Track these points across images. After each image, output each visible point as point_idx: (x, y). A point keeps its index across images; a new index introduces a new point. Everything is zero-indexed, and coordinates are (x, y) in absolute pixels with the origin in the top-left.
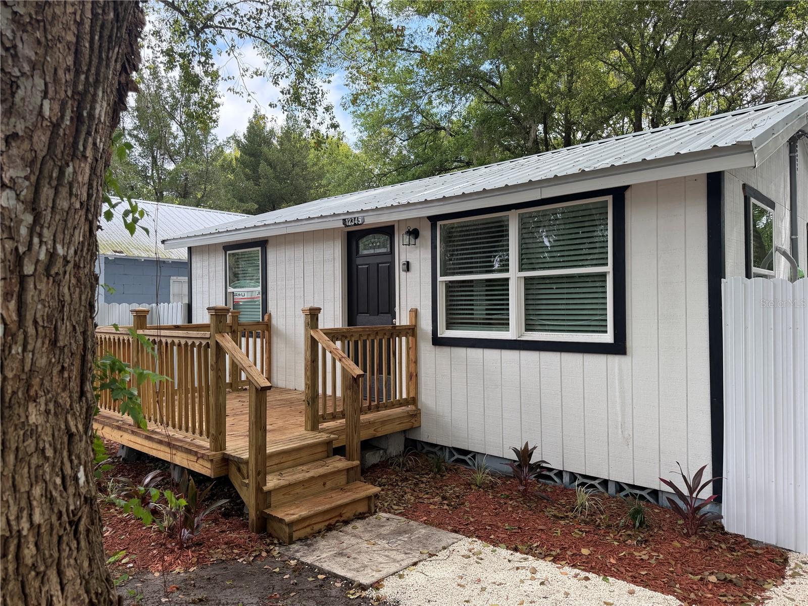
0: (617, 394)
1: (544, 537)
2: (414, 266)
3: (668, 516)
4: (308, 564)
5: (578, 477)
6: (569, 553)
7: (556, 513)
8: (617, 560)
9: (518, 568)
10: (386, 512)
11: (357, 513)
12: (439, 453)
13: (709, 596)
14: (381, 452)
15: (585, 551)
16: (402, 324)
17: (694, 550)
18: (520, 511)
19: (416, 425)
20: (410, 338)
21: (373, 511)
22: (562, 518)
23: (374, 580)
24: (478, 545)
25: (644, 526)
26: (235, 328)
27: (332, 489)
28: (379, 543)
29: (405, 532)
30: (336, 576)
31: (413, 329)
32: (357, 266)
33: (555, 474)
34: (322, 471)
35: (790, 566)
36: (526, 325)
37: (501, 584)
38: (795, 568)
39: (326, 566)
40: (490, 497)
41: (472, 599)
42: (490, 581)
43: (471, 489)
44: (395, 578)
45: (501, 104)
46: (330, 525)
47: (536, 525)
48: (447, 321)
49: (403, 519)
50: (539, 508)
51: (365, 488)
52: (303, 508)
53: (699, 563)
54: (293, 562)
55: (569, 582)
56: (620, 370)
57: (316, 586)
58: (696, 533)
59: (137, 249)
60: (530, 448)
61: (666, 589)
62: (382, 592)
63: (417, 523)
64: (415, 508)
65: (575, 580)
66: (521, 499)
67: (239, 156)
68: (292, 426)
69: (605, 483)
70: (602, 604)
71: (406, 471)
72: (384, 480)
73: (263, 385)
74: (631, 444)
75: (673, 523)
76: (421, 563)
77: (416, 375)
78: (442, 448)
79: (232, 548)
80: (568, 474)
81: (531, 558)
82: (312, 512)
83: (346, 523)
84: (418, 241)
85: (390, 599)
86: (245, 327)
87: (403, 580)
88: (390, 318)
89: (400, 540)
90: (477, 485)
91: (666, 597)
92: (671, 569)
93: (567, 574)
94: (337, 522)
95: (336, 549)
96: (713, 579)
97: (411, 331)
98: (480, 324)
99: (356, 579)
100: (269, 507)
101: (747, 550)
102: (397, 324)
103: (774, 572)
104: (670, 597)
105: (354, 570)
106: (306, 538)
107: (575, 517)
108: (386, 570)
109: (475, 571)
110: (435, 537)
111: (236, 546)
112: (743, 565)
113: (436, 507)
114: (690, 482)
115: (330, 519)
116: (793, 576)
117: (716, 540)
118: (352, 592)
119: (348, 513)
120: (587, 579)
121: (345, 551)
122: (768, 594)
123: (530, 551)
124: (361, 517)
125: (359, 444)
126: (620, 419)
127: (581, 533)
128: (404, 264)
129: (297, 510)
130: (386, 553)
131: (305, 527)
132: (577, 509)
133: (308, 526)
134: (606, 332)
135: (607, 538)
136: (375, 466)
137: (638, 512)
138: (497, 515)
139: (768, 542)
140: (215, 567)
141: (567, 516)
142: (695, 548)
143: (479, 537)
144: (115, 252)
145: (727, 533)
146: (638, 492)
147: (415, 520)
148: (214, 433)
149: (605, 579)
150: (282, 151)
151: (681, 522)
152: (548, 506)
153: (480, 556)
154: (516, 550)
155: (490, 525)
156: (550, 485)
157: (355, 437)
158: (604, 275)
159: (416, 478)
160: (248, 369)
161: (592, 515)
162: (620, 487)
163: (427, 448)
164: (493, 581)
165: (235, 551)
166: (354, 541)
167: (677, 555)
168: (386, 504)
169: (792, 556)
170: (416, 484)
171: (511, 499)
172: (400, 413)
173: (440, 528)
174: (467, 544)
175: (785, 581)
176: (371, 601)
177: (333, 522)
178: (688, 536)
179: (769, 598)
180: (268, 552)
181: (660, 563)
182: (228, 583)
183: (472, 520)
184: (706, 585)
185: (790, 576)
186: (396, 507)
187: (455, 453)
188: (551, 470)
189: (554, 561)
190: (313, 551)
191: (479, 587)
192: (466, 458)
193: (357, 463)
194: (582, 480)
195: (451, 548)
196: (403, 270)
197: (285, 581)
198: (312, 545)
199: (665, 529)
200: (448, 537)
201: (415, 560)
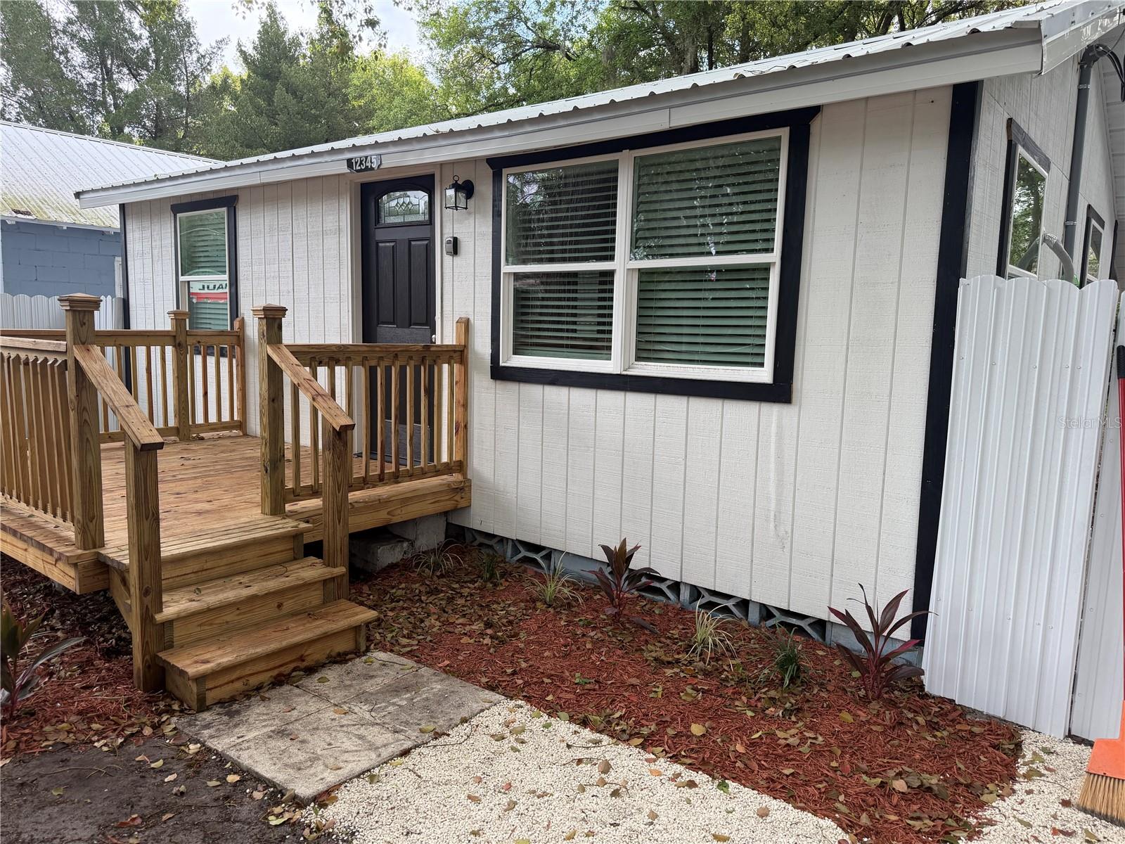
0: (772, 466)
1: (635, 699)
2: (465, 246)
3: (837, 663)
4: (217, 754)
5: (703, 592)
6: (671, 732)
7: (660, 653)
8: (747, 746)
9: (580, 761)
10: (384, 650)
11: (334, 654)
12: (497, 547)
13: (893, 818)
14: (405, 545)
15: (697, 729)
16: (446, 343)
17: (874, 728)
18: (604, 649)
19: (463, 504)
20: (456, 366)
21: (363, 648)
22: (669, 663)
23: (321, 787)
24: (522, 713)
25: (799, 682)
26: (181, 339)
27: (294, 614)
28: (356, 710)
29: (407, 689)
30: (258, 779)
31: (462, 352)
32: (377, 243)
33: (669, 587)
34: (273, 584)
35: (1024, 756)
36: (638, 349)
37: (545, 794)
38: (1032, 762)
39: (245, 759)
40: (563, 623)
41: (486, 828)
42: (526, 789)
43: (535, 609)
44: (363, 783)
45: (647, 13)
46: (280, 675)
47: (625, 677)
48: (514, 341)
49: (409, 663)
50: (635, 645)
51: (350, 612)
52: (229, 650)
53: (880, 751)
54: (193, 748)
55: (661, 790)
56: (780, 427)
57: (217, 800)
58: (879, 697)
59: (56, 209)
60: (628, 548)
61: (821, 807)
62: (330, 812)
63: (432, 671)
64: (437, 641)
65: (671, 787)
66: (609, 628)
67: (245, 77)
68: (244, 505)
69: (744, 604)
70: (710, 838)
71: (439, 577)
72: (400, 592)
73: (147, 441)
74: (788, 545)
75: (844, 676)
76: (418, 750)
77: (466, 426)
78: (502, 540)
79: (91, 721)
80: (688, 588)
81: (605, 739)
82: (243, 658)
83: (310, 671)
84: (471, 202)
85: (339, 828)
86: (199, 339)
87: (375, 786)
88: (428, 333)
89: (394, 704)
90: (545, 603)
91: (821, 822)
92: (834, 764)
93: (660, 774)
94: (295, 669)
95: (277, 721)
96: (900, 785)
97: (459, 354)
98: (567, 346)
99: (290, 786)
100: (170, 646)
101: (958, 727)
102: (438, 342)
103: (999, 768)
104: (827, 823)
105: (292, 766)
106: (233, 700)
107: (690, 663)
108: (350, 766)
109: (507, 766)
110: (455, 699)
111: (98, 716)
112: (950, 756)
113: (472, 641)
114: (878, 616)
115: (281, 666)
116: (1028, 776)
117: (910, 709)
118: (278, 810)
119: (315, 655)
120: (692, 784)
121: (290, 727)
122: (988, 813)
123: (606, 728)
124: (340, 659)
125: (347, 539)
126: (773, 506)
127: (694, 693)
128: (449, 242)
129: (220, 652)
130: (362, 731)
131: (232, 682)
132: (696, 648)
133: (238, 679)
134: (762, 365)
135: (737, 703)
136: (393, 566)
137: (790, 659)
138: (566, 656)
139: (991, 713)
140: (47, 759)
141: (678, 661)
142: (875, 723)
143: (528, 699)
144: (17, 212)
145: (927, 696)
146: (793, 621)
147: (430, 666)
148: (80, 518)
149: (723, 786)
150: (313, 71)
151: (856, 674)
152: (652, 641)
153: (523, 736)
154: (584, 723)
155: (549, 677)
156: (660, 604)
157: (339, 528)
158: (766, 268)
159: (453, 589)
160: (123, 411)
161: (717, 660)
162: (766, 612)
163: (480, 540)
164: (534, 787)
165: (95, 726)
166: (313, 706)
167: (846, 737)
168: (390, 636)
169: (1027, 738)
170: (450, 600)
171: (594, 628)
172: (436, 486)
173: (467, 680)
174: (506, 712)
175: (1017, 787)
176: (307, 831)
177: (286, 670)
178: (865, 701)
179: (991, 823)
180: (155, 727)
181: (817, 752)
182: (55, 794)
183: (524, 665)
184: (890, 795)
185: (1024, 776)
186: (404, 641)
187: (521, 549)
188: (663, 580)
189: (643, 746)
190: (236, 726)
191: (505, 800)
192: (537, 557)
193: (341, 570)
194: (708, 598)
195: (474, 721)
196: (448, 253)
197: (166, 787)
198: (238, 712)
199: (830, 688)
200: (475, 697)
201: (408, 744)
